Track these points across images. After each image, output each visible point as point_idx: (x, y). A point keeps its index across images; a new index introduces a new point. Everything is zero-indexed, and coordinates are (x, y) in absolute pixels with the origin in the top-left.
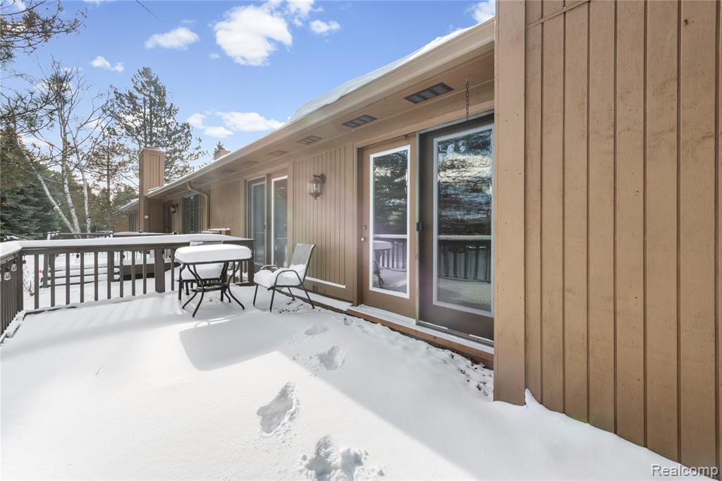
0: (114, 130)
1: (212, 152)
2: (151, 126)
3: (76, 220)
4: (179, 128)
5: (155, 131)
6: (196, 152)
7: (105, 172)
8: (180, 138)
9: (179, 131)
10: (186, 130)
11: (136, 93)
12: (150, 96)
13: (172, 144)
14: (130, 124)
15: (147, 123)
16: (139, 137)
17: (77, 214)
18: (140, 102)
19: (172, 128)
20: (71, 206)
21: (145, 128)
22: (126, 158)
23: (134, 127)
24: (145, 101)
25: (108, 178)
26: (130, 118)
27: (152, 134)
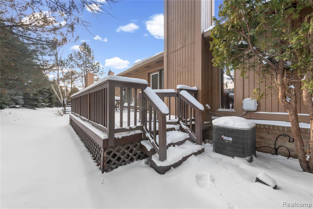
0: (73, 66)
1: (107, 73)
2: (86, 64)
3: (62, 98)
4: (96, 64)
5: (87, 65)
6: (102, 73)
7: (70, 81)
8: (96, 68)
9: (96, 65)
10: (98, 65)
11: (81, 52)
12: (85, 53)
13: (93, 70)
14: (78, 63)
15: (85, 62)
16: (82, 68)
17: (62, 96)
18: (82, 55)
19: (93, 64)
20: (60, 93)
21: (84, 65)
22: (77, 76)
23: (80, 64)
24: (84, 55)
25: (71, 83)
26: (79, 61)
27: (86, 67)
